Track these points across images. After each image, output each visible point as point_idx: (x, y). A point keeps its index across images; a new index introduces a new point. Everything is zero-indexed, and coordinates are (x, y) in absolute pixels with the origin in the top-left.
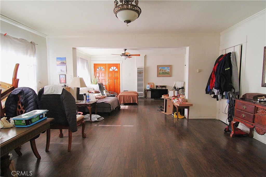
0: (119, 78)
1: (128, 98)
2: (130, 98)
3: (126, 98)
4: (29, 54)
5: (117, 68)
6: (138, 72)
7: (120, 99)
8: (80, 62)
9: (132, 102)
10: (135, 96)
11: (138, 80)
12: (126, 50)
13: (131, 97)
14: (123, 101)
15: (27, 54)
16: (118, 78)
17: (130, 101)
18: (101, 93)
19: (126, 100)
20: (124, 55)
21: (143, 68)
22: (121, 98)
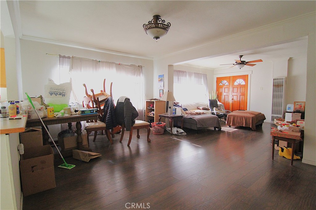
0: (246, 94)
1: (239, 118)
2: (243, 120)
3: (237, 119)
4: (136, 74)
5: (245, 80)
6: (273, 85)
7: (229, 120)
8: (194, 77)
9: (244, 126)
10: (249, 118)
11: (274, 97)
12: (241, 56)
13: (244, 118)
14: (233, 122)
15: (134, 75)
16: (244, 94)
17: (243, 124)
18: (211, 110)
19: (237, 122)
20: (237, 63)
21: (284, 78)
22: (231, 119)
